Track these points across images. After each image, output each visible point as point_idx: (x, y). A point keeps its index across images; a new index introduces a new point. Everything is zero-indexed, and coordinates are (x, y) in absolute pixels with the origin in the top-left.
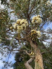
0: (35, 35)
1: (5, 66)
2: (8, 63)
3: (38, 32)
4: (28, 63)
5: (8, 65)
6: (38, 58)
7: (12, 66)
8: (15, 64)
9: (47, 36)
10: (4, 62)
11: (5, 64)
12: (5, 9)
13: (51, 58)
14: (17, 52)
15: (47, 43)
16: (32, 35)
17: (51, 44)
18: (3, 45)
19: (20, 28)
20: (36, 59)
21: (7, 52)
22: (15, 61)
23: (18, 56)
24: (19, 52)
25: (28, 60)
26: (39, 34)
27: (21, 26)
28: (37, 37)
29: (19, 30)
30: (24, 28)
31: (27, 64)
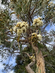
0: (35, 38)
1: (5, 68)
2: (9, 66)
3: (39, 36)
4: (30, 66)
5: (8, 67)
6: (40, 62)
7: (13, 69)
8: (15, 66)
9: (50, 39)
10: (4, 64)
11: (5, 66)
12: (6, 9)
13: (53, 61)
14: (19, 54)
15: (50, 45)
16: (33, 39)
17: (54, 47)
18: (4, 47)
19: (20, 31)
20: (38, 63)
21: (8, 54)
22: (16, 64)
23: (19, 59)
24: (20, 54)
25: (29, 63)
26: (40, 38)
27: (22, 30)
28: (38, 41)
29: (19, 33)
30: (24, 31)
31: (28, 67)
